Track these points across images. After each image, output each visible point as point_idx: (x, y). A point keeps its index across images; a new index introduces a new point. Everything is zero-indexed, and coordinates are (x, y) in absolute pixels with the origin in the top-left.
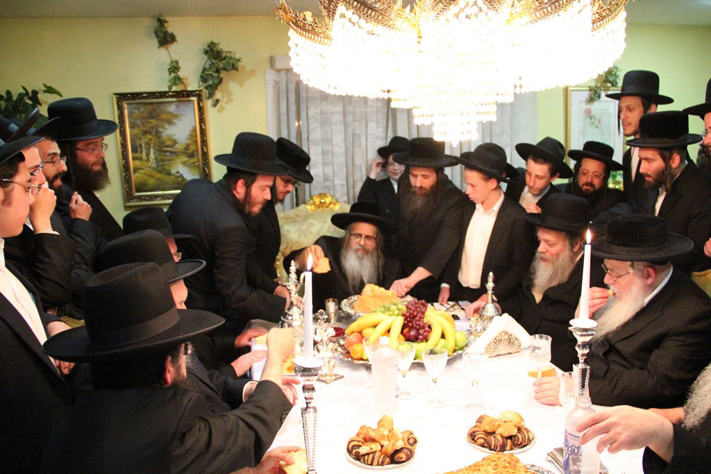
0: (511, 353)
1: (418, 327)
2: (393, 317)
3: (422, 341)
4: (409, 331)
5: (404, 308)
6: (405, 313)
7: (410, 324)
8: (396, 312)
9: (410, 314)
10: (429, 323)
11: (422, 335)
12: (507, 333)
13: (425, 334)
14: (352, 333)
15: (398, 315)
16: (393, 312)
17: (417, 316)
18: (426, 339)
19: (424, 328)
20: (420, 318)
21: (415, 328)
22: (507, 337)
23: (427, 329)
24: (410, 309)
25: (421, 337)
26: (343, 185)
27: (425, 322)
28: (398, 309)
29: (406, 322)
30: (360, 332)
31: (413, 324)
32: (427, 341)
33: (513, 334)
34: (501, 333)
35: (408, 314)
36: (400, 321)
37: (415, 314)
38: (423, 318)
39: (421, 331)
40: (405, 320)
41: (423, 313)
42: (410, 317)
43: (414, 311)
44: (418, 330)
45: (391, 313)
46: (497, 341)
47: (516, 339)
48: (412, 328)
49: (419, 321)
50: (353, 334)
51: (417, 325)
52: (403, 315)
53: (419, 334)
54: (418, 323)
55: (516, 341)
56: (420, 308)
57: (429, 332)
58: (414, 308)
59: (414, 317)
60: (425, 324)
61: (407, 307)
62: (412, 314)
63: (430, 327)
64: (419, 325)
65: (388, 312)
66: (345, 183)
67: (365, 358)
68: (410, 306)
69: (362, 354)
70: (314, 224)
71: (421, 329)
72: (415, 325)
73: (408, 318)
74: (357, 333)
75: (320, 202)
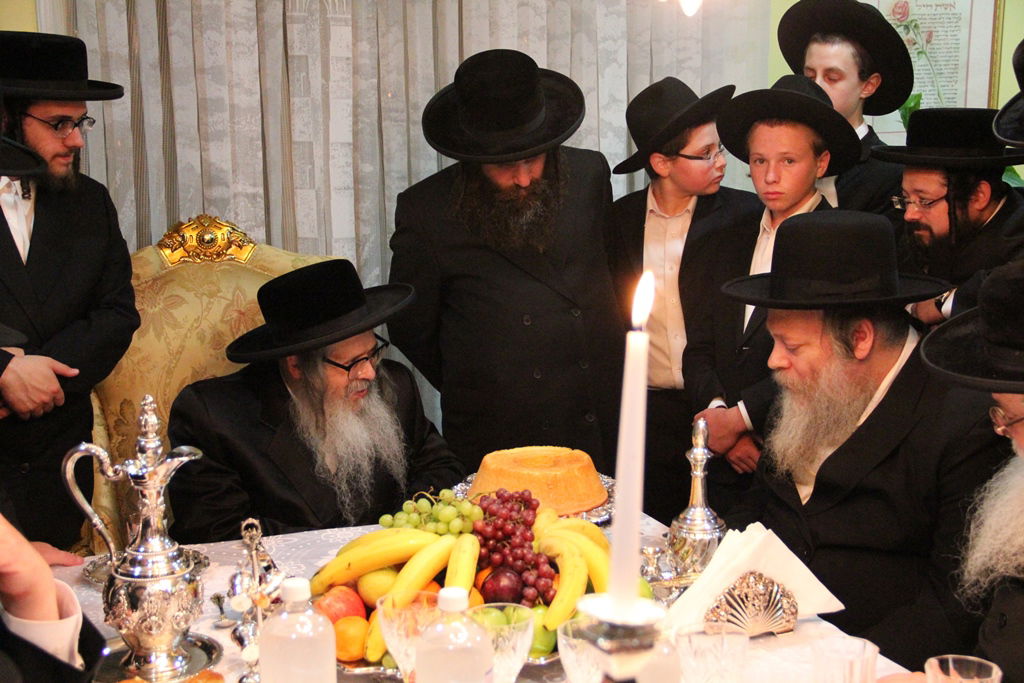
0: (771, 634)
1: (519, 563)
2: (448, 540)
3: (533, 604)
4: (495, 576)
5: (477, 512)
6: (480, 524)
7: (497, 557)
8: (457, 524)
9: (496, 529)
10: (549, 554)
11: (534, 585)
12: (761, 576)
13: (542, 582)
14: (331, 586)
15: (461, 533)
16: (448, 523)
17: (514, 534)
18: (545, 598)
19: (536, 566)
20: (524, 539)
21: (512, 568)
22: (761, 588)
23: (546, 568)
24: (493, 514)
25: (530, 592)
26: (254, 196)
27: (535, 550)
28: (462, 517)
29: (483, 551)
30: (354, 585)
31: (504, 557)
32: (547, 603)
33: (777, 580)
34: (743, 578)
35: (489, 529)
36: (468, 550)
37: (509, 526)
38: (532, 538)
39: (531, 576)
40: (483, 545)
41: (529, 525)
42: (494, 537)
43: (505, 520)
44: (520, 573)
45: (441, 527)
46: (734, 601)
47: (785, 594)
48: (499, 568)
49: (522, 546)
50: (334, 591)
51: (515, 559)
52: (475, 532)
53: (525, 584)
54: (519, 552)
55: (785, 601)
56: (519, 511)
57: (552, 578)
58: (504, 512)
59: (508, 536)
60: (539, 555)
61: (485, 510)
62: (502, 529)
63: (552, 563)
64: (523, 558)
65: (431, 526)
66: (261, 190)
67: (373, 657)
68: (494, 507)
69: (364, 648)
70: (183, 301)
71: (529, 570)
72: (511, 559)
73: (490, 539)
74: (344, 588)
75: (201, 240)
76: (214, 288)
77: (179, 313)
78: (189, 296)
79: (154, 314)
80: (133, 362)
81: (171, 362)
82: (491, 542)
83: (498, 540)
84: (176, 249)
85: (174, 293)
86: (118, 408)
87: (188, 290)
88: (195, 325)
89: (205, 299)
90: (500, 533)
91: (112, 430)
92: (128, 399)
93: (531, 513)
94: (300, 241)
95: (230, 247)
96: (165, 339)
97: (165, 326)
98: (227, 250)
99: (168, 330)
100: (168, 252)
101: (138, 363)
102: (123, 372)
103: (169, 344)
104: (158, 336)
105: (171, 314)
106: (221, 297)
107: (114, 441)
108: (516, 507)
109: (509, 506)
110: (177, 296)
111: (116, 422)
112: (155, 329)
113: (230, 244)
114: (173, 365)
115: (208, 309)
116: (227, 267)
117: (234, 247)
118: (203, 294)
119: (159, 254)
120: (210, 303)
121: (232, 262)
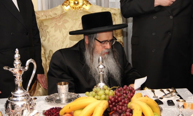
1: (120, 111)
6: (111, 97)
7: (115, 108)
8: (103, 96)
9: (115, 99)
10: (131, 108)
14: (65, 113)
15: (104, 99)
16: (101, 96)
17: (121, 101)
19: (126, 111)
20: (124, 103)
21: (118, 112)
23: (128, 113)
28: (106, 94)
29: (110, 106)
30: (72, 114)
35: (113, 99)
37: (119, 99)
40: (109, 104)
43: (119, 96)
44: (120, 114)
45: (99, 97)
48: (115, 112)
49: (122, 106)
52: (109, 100)
54: (120, 107)
59: (118, 102)
60: (128, 109)
62: (117, 99)
63: (131, 111)
64: (121, 109)
65: (96, 97)
70: (68, 21)
71: (123, 113)
72: (118, 109)
73: (113, 102)
74: (68, 114)
75: (75, 3)
76: (77, 18)
77: (66, 25)
78: (70, 20)
79: (59, 25)
80: (53, 39)
81: (63, 39)
82: (114, 103)
83: (116, 103)
84: (67, 6)
85: (66, 19)
86: (49, 53)
87: (70, 18)
88: (71, 29)
89: (74, 21)
90: (117, 101)
91: (47, 59)
92: (51, 50)
93: (132, 94)
94: (110, 3)
95: (83, 5)
96: (62, 33)
97: (62, 29)
98: (82, 6)
99: (63, 30)
100: (65, 6)
101: (54, 39)
102: (50, 42)
103: (63, 34)
104: (60, 32)
105: (64, 25)
106: (79, 20)
107: (47, 62)
108: (127, 92)
109: (125, 92)
110: (66, 20)
111: (48, 56)
112: (59, 30)
113: (83, 4)
114: (64, 40)
115: (75, 24)
116: (82, 11)
117: (84, 5)
118: (74, 19)
119: (62, 7)
120: (76, 22)
121: (83, 10)
